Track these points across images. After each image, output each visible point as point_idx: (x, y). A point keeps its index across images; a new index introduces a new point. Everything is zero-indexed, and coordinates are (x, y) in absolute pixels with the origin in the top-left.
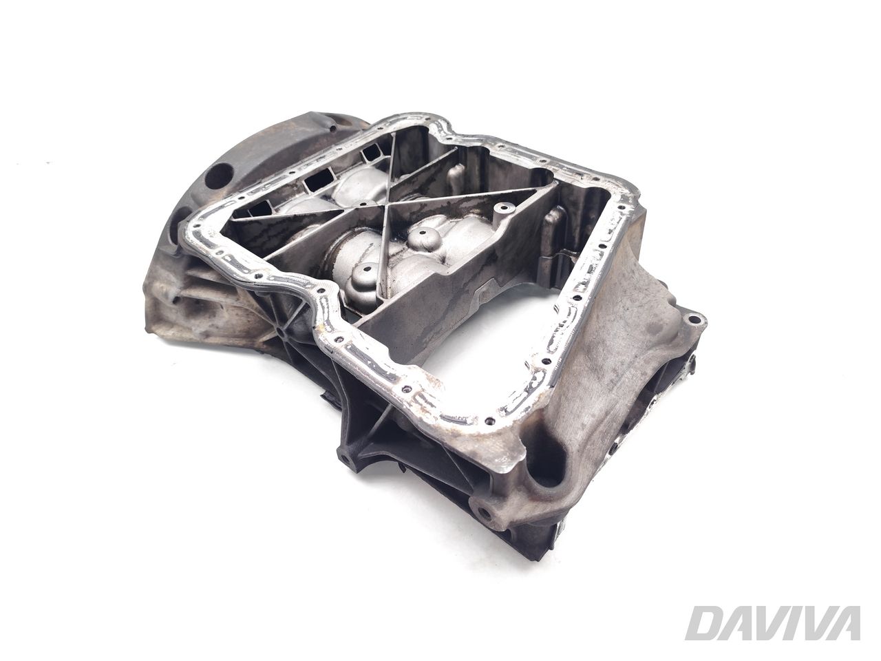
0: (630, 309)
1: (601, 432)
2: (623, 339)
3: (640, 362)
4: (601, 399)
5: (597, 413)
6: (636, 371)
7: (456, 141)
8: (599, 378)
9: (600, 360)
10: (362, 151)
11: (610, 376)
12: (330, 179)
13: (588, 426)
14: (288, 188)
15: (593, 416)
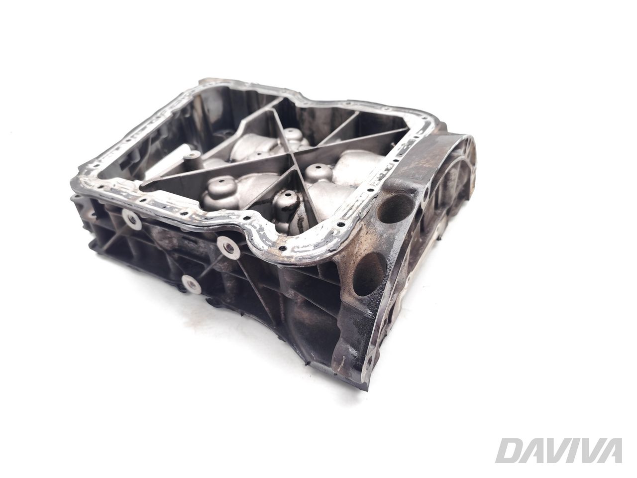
7: (239, 216)
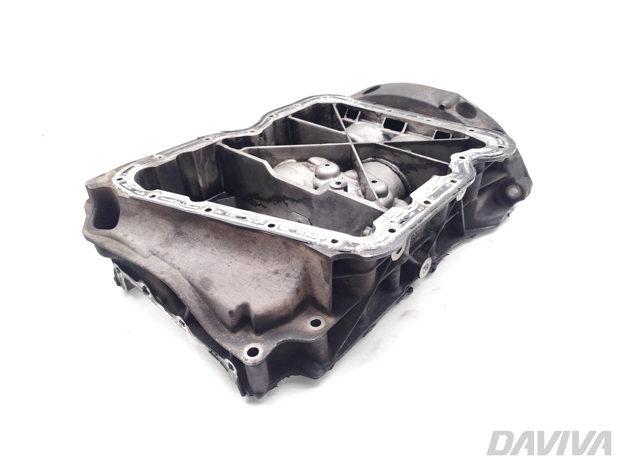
0: (229, 268)
1: (124, 248)
2: (197, 261)
3: (175, 272)
4: (144, 245)
5: (134, 243)
6: (166, 269)
8: (161, 244)
9: (176, 245)
10: (436, 131)
11: (162, 251)
12: (400, 130)
13: (126, 238)
14: (374, 114)
15: (132, 241)
